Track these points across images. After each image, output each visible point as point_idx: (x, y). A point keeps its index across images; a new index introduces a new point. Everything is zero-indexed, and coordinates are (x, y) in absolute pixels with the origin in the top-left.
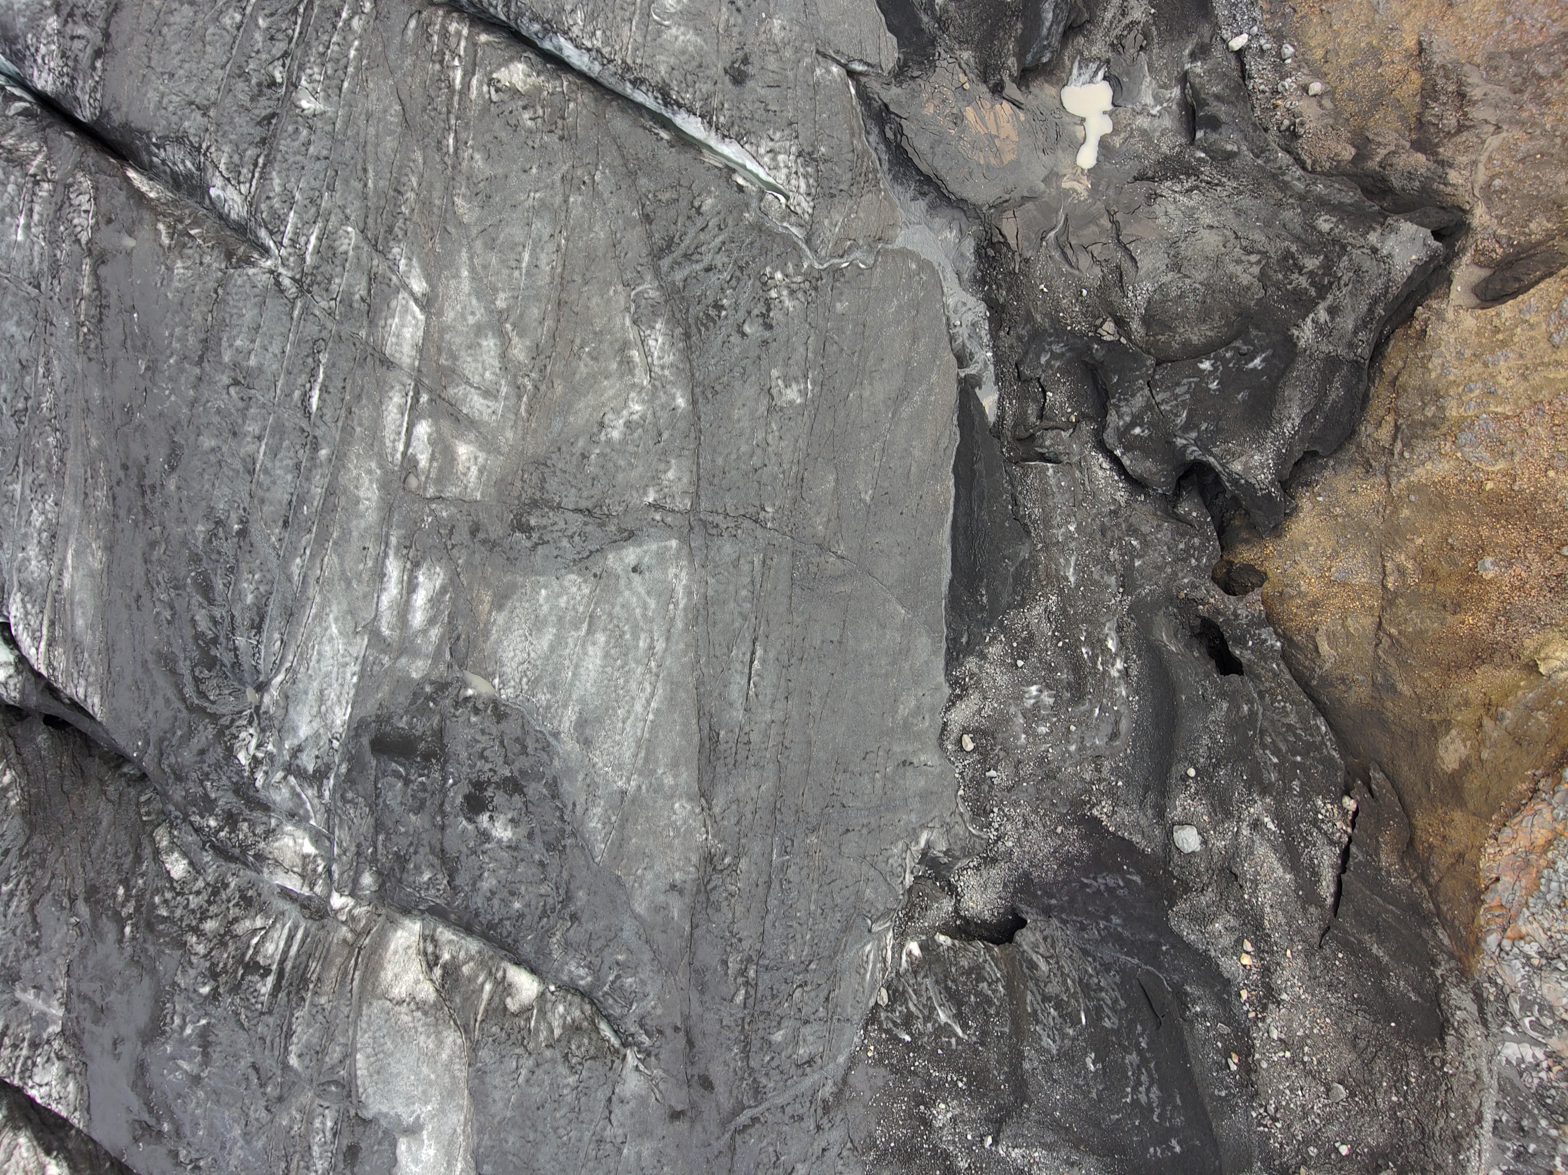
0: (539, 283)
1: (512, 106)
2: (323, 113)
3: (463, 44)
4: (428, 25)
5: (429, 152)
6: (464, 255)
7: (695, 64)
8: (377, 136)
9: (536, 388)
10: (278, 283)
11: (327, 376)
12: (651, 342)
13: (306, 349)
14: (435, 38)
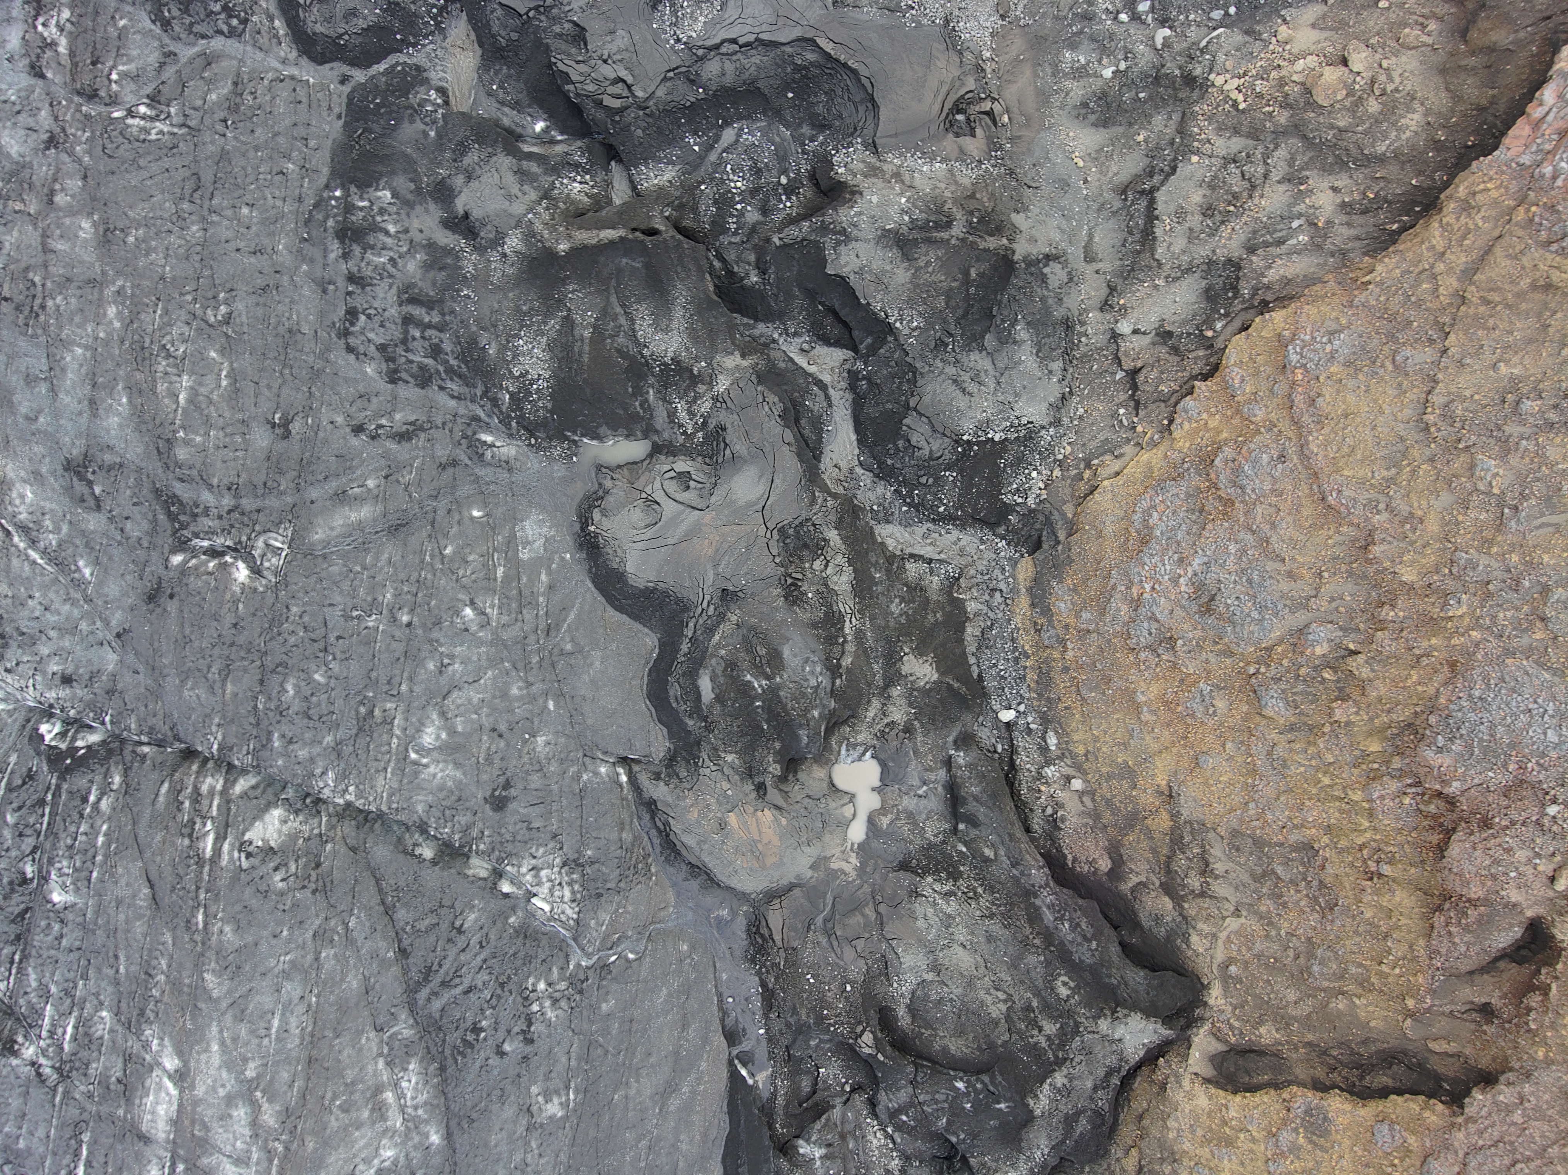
0: (289, 1046)
1: (262, 871)
2: (74, 905)
3: (216, 803)
4: (180, 792)
5: (179, 933)
6: (214, 1029)
7: (453, 798)
8: (127, 922)
9: (287, 1148)
10: (39, 1074)
11: (90, 1153)
12: (404, 1084)
13: (68, 1132)
14: (187, 804)
